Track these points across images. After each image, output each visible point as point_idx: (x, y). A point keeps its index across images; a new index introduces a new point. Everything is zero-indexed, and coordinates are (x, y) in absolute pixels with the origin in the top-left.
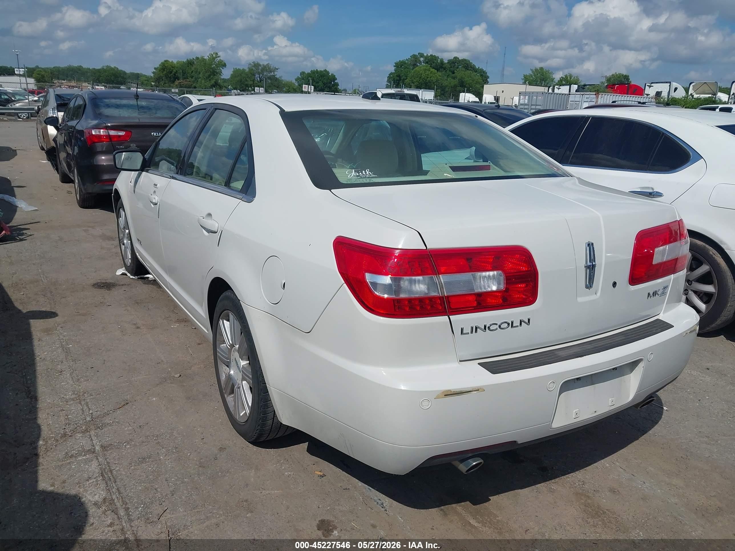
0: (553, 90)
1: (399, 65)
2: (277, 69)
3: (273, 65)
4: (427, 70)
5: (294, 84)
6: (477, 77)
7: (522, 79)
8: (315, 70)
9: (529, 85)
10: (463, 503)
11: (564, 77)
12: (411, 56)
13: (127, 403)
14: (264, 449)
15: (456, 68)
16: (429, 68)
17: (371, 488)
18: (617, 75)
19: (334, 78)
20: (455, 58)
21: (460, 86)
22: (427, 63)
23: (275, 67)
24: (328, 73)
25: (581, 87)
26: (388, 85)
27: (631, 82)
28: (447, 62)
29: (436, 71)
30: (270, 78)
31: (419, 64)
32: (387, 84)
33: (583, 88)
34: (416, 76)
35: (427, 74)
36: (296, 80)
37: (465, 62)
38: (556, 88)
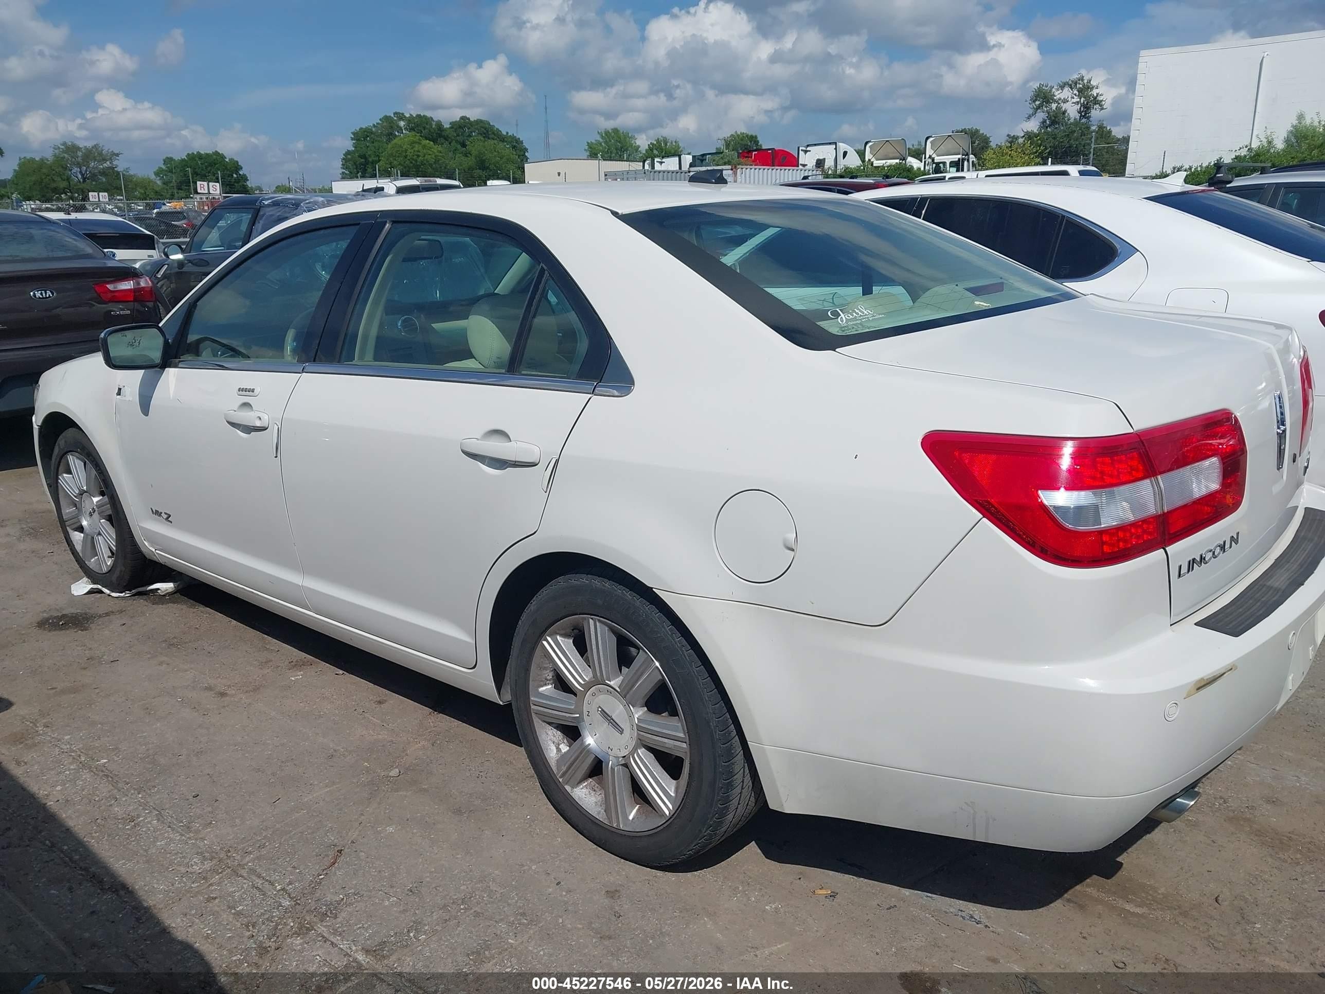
0: (653, 167)
1: (361, 136)
2: (117, 155)
3: (107, 148)
4: (416, 142)
5: (155, 183)
6: (506, 150)
7: (585, 150)
8: (195, 153)
9: (604, 160)
10: (1088, 880)
11: (655, 143)
12: (380, 120)
13: (340, 851)
14: (689, 874)
15: (467, 136)
16: (419, 139)
17: (930, 895)
18: (738, 135)
19: (237, 167)
20: (463, 118)
21: (480, 169)
22: (412, 129)
23: (112, 152)
24: (223, 157)
25: (698, 159)
26: (346, 174)
27: (761, 146)
28: (448, 126)
29: (432, 143)
30: (104, 173)
31: (398, 132)
32: (343, 172)
33: (702, 161)
34: (397, 155)
35: (416, 149)
36: (157, 174)
37: (481, 124)
38: (657, 162)
